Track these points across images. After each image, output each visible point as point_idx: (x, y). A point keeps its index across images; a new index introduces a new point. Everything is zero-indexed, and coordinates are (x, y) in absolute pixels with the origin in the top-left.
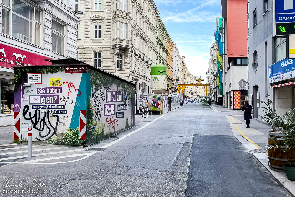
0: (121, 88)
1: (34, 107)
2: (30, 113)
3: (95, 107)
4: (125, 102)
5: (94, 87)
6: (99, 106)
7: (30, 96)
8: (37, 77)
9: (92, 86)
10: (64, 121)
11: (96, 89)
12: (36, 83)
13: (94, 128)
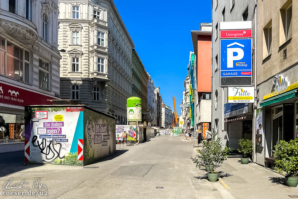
0: (105, 121)
1: (41, 137)
2: (38, 141)
3: (88, 137)
4: (108, 133)
5: (88, 122)
6: (91, 136)
7: (38, 128)
8: (44, 114)
9: (87, 121)
10: (65, 147)
11: (89, 124)
12: (43, 119)
13: (88, 152)
